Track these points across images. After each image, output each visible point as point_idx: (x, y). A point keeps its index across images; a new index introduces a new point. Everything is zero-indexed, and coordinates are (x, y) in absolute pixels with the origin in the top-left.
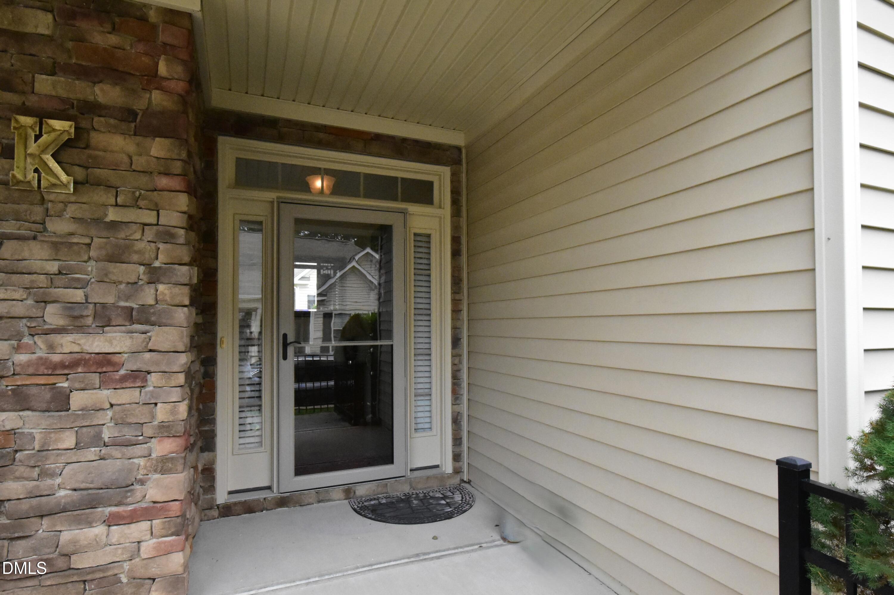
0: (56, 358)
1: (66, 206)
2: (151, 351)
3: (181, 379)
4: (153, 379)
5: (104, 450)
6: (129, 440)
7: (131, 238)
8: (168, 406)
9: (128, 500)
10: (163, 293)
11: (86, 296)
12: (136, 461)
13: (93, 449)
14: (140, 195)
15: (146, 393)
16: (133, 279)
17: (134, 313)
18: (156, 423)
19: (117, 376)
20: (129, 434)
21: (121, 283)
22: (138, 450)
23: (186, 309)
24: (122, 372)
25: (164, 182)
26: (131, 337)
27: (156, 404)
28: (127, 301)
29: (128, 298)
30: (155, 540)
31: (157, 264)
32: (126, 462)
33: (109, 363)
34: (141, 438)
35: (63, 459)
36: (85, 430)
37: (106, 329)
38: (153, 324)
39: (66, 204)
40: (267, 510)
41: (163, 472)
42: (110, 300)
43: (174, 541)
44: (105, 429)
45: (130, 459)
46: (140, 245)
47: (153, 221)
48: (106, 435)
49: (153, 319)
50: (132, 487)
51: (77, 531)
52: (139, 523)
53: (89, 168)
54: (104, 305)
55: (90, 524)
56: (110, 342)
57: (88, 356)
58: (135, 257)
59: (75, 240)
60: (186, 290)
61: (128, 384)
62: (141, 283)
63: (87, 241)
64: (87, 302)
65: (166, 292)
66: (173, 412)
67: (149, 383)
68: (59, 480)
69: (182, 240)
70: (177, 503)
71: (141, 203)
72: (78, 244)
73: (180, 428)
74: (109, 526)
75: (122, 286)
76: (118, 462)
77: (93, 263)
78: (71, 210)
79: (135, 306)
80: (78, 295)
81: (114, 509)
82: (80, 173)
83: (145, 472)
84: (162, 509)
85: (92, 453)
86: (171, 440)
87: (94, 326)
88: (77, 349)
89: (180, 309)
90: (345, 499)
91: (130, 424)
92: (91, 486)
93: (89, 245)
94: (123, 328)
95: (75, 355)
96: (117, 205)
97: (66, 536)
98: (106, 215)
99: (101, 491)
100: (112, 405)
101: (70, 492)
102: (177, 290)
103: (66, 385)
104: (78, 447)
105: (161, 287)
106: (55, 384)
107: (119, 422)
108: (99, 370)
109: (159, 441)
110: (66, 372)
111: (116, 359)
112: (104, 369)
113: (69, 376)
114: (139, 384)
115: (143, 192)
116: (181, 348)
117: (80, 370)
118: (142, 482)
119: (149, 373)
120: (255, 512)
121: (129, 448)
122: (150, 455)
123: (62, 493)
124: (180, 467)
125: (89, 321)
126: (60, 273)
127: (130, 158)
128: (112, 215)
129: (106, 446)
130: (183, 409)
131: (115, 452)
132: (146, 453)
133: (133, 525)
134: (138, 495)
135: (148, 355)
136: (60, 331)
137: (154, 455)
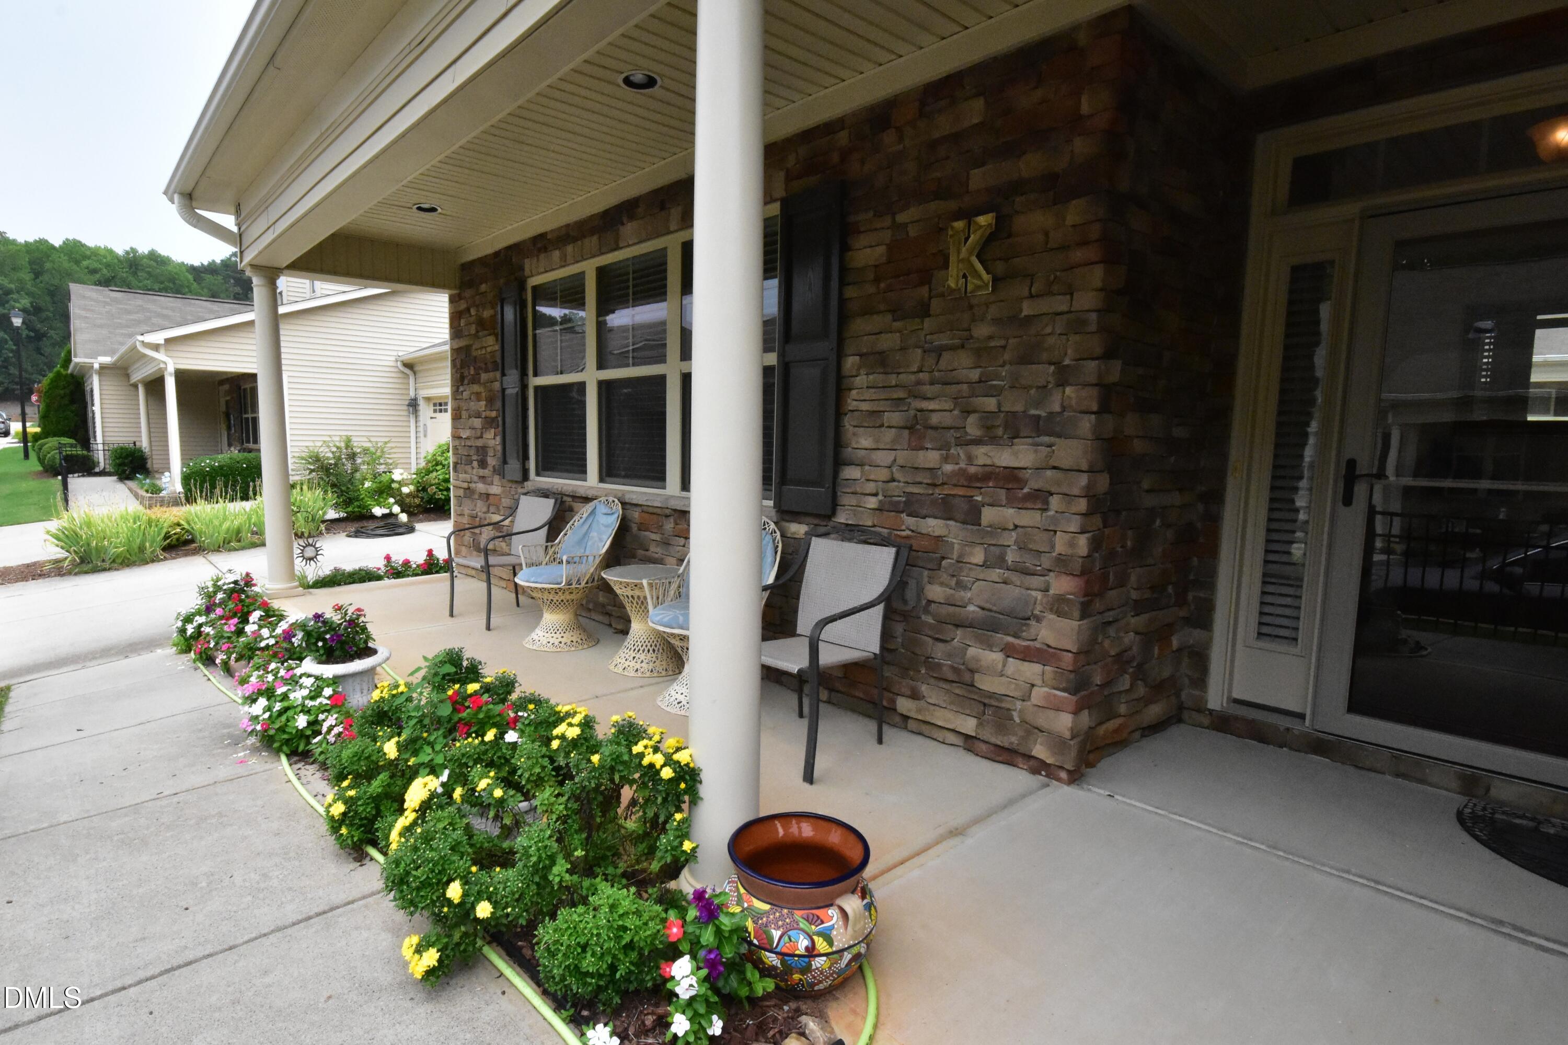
0: (972, 470)
1: (988, 307)
2: (1054, 468)
3: (1082, 505)
4: (1055, 501)
5: (1007, 574)
6: (1027, 568)
7: (1043, 333)
8: (1068, 536)
9: (1024, 634)
10: (1069, 397)
11: (999, 405)
12: (1034, 593)
13: (998, 571)
14: (1055, 278)
15: (1047, 517)
16: (1042, 382)
17: (1041, 422)
18: (1054, 554)
19: (1020, 494)
20: (1029, 562)
21: (1031, 387)
22: (1037, 581)
23: (1093, 416)
24: (1026, 490)
25: (1078, 255)
26: (1036, 451)
27: (1055, 532)
28: (1037, 409)
29: (1038, 404)
30: (1046, 689)
31: (1067, 362)
32: (1024, 591)
33: (1017, 479)
34: (1039, 568)
35: (973, 574)
36: (992, 548)
37: (1016, 441)
38: (1059, 436)
39: (987, 305)
40: (1291, 749)
41: (1059, 614)
42: (1019, 408)
43: (1066, 698)
44: (1009, 551)
45: (1028, 589)
46: (1051, 340)
47: (1064, 308)
48: (1010, 557)
49: (1058, 429)
50: (1028, 622)
51: (980, 651)
52: (1032, 664)
53: (1009, 259)
54: (1014, 413)
55: (990, 647)
56: (1016, 454)
57: (997, 470)
58: (1045, 356)
59: (992, 344)
60: (1094, 392)
61: (1029, 505)
62: (1050, 386)
63: (1003, 342)
64: (1000, 411)
65: (1073, 395)
66: (1072, 544)
67: (1051, 507)
68: (969, 595)
69: (1093, 327)
70: (1070, 655)
71: (1055, 288)
72: (996, 347)
73: (1077, 566)
74: (1008, 656)
75: (1033, 392)
76: (1017, 590)
77: (1007, 367)
78: (993, 311)
79: (1044, 414)
80: (991, 403)
81: (1010, 639)
82: (1000, 267)
83: (1041, 609)
84: (1054, 655)
85: (996, 574)
86: (1069, 578)
87: (1005, 437)
88: (989, 462)
89: (1086, 417)
90: (1459, 793)
91: (1031, 550)
92: (994, 608)
93: (1004, 347)
94: (1029, 440)
95: (987, 469)
96: (1031, 296)
97: (972, 652)
98: (1021, 311)
99: (1001, 616)
100: (1016, 527)
101: (978, 609)
102: (1085, 393)
103: (979, 498)
104: (985, 565)
105: (1068, 390)
106: (972, 497)
107: (1022, 547)
108: (1006, 486)
109: (1056, 577)
110: (979, 485)
111: (1021, 474)
112: (1010, 486)
113: (983, 490)
114: (1039, 506)
115: (1058, 273)
116: (1084, 466)
117: (991, 484)
118: (1038, 619)
119: (1052, 494)
120: (1268, 743)
121: (1028, 577)
122: (1048, 591)
123: (971, 608)
124: (1077, 614)
125: (1000, 432)
126: (980, 382)
127: (1047, 234)
128: (1027, 309)
129: (1008, 569)
130: (1083, 543)
131: (1015, 578)
132: (1042, 586)
133: (1026, 664)
134: (1033, 631)
135: (1049, 473)
136: (977, 442)
137: (1052, 592)
